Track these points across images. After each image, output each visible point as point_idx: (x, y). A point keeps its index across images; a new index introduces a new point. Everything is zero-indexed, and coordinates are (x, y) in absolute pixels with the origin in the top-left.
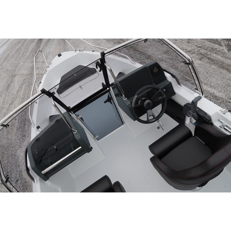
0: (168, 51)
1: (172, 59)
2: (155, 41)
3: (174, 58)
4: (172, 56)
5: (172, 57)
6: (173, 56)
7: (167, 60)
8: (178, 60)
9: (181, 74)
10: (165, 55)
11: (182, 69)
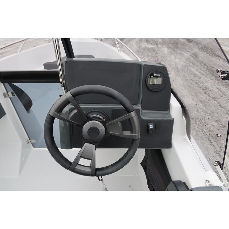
0: (206, 102)
1: (205, 112)
2: (197, 85)
3: (209, 112)
4: (207, 108)
5: (207, 110)
6: (209, 110)
7: (200, 110)
8: (213, 117)
9: (207, 133)
10: (200, 104)
11: (212, 129)
